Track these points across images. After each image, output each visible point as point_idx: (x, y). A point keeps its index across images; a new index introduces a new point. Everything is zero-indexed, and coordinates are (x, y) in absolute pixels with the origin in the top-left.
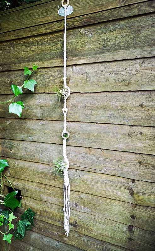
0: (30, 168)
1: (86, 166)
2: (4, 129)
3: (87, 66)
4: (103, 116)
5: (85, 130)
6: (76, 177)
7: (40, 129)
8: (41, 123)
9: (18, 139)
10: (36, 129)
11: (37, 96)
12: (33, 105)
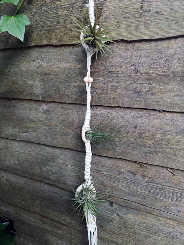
4: (180, 94)
5: (134, 126)
6: (111, 216)
7: (41, 119)
8: (44, 107)
9: (4, 137)
10: (34, 119)
11: (34, 53)
12: (27, 72)
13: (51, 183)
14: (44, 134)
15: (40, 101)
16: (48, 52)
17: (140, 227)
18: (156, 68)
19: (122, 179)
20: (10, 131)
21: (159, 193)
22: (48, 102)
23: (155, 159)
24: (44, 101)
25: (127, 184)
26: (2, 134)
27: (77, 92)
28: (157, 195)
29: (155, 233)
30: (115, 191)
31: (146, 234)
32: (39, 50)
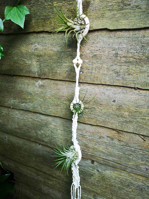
0: (25, 147)
5: (113, 100)
6: (92, 171)
7: (37, 92)
8: (39, 83)
9: (6, 106)
10: (31, 92)
11: (32, 38)
12: (26, 54)
13: (44, 144)
14: (40, 105)
15: (36, 77)
16: (43, 37)
17: (116, 181)
18: (133, 53)
19: (102, 142)
20: (12, 101)
21: (132, 155)
22: (43, 79)
23: (130, 128)
24: (40, 78)
25: (106, 147)
26: (5, 103)
27: (67, 71)
28: (130, 156)
29: (127, 186)
30: (96, 151)
31: (120, 187)
32: (36, 35)
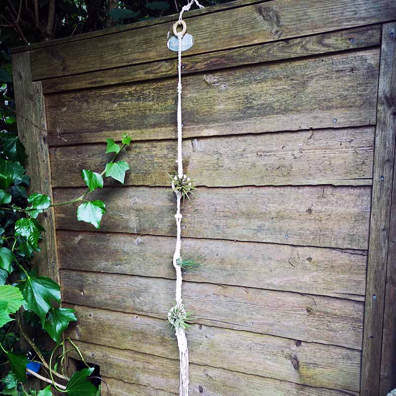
0: (117, 324)
1: (218, 318)
2: (69, 252)
3: (218, 140)
4: (247, 228)
5: (216, 254)
6: (200, 339)
7: (135, 251)
8: (138, 240)
9: (95, 270)
10: (129, 251)
12: (124, 208)
13: (144, 313)
14: (139, 266)
15: (135, 234)
16: (143, 191)
18: (229, 208)
19: (209, 301)
20: (102, 264)
21: (238, 310)
22: (142, 235)
23: (233, 280)
24: (138, 234)
25: (213, 306)
26: (93, 267)
27: (169, 226)
28: (236, 312)
30: (203, 313)
